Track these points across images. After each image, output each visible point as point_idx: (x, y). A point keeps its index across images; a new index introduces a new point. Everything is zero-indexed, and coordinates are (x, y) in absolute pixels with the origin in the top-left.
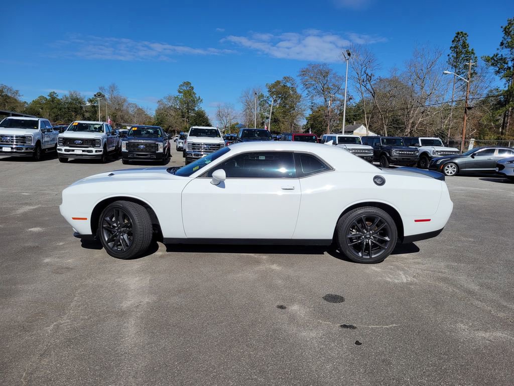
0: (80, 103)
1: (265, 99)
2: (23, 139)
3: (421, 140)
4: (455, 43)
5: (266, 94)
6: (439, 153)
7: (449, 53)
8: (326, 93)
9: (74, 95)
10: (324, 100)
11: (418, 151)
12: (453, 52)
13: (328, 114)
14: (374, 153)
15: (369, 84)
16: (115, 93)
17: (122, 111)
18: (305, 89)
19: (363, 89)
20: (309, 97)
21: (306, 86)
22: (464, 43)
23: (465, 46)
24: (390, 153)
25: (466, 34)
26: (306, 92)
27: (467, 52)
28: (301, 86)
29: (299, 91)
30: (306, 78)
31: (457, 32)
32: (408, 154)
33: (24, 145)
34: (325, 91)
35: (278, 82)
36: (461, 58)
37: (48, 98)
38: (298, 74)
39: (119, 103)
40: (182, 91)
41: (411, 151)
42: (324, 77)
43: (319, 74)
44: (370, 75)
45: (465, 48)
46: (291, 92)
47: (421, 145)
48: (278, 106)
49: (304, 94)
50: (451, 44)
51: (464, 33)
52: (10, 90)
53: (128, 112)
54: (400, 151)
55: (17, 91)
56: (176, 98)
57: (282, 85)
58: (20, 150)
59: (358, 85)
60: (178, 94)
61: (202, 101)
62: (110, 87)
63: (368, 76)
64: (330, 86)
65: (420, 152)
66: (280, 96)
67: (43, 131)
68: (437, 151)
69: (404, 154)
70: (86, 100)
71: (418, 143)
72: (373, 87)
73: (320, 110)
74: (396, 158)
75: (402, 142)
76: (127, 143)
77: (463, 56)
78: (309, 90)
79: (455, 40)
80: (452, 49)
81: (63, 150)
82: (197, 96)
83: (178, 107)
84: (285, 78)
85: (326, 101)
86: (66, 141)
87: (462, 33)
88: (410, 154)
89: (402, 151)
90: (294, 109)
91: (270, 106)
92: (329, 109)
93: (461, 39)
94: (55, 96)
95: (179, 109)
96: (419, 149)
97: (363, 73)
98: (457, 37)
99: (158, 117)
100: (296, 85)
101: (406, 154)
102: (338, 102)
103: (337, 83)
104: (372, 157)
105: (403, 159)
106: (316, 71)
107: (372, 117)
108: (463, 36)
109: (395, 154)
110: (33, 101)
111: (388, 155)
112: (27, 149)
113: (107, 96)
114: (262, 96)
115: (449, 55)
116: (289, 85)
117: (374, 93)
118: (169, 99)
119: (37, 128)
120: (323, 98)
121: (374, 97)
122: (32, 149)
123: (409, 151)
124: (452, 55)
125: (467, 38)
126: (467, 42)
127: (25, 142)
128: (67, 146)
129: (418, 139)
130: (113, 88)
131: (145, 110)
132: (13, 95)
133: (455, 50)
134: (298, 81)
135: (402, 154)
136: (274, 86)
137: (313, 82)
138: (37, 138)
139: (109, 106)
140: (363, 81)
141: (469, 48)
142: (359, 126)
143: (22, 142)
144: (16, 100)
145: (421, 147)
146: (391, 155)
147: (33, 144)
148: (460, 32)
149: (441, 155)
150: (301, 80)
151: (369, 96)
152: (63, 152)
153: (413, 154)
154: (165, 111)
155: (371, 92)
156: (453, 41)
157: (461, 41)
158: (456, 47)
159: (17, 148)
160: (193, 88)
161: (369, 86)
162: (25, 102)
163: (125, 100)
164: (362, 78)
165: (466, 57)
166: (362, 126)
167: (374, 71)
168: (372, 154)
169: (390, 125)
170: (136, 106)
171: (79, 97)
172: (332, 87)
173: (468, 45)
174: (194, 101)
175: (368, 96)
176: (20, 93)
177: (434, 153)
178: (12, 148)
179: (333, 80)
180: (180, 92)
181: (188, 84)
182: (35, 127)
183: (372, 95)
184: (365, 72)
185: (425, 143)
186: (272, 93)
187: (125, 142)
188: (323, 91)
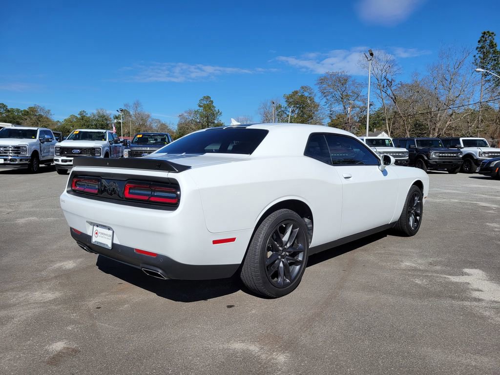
0: (106, 120)
1: (283, 109)
2: (17, 149)
3: (463, 140)
4: (482, 44)
5: (284, 104)
6: (487, 155)
7: (475, 54)
8: (345, 100)
9: (101, 113)
10: (343, 107)
11: (461, 153)
12: (480, 52)
13: (347, 122)
14: (409, 156)
15: (389, 90)
16: (139, 109)
17: (146, 127)
18: (323, 97)
19: (384, 94)
20: (327, 105)
21: (324, 94)
22: (491, 42)
23: (493, 46)
24: (428, 156)
25: (493, 33)
26: (325, 100)
27: (495, 52)
28: (319, 94)
29: (317, 100)
30: (324, 86)
31: (483, 32)
32: (450, 156)
33: (18, 156)
34: (344, 99)
35: (296, 92)
36: (489, 59)
37: (79, 116)
38: (316, 82)
39: (143, 119)
40: (202, 105)
41: (453, 153)
42: (342, 84)
43: (337, 82)
44: (390, 80)
45: (493, 48)
46: (309, 102)
47: (462, 146)
48: (296, 116)
49: (322, 103)
50: (477, 45)
51: (491, 32)
52: (42, 109)
53: (152, 128)
54: (440, 153)
55: (49, 110)
56: (196, 112)
57: (300, 95)
58: (14, 161)
59: (379, 91)
60: (198, 108)
61: (221, 113)
62: (135, 104)
63: (388, 82)
64: (349, 93)
65: (464, 154)
66: (298, 106)
67: (42, 141)
68: (484, 153)
69: (445, 156)
70: (112, 117)
71: (460, 144)
72: (394, 93)
73: (339, 118)
74: (436, 162)
75: (440, 144)
76: (129, 151)
77: (490, 56)
78: (328, 98)
79: (481, 40)
80: (478, 50)
81: (60, 161)
82: (216, 109)
83: (198, 121)
84: (302, 88)
85: (345, 108)
86: (64, 151)
87: (488, 32)
88: (453, 156)
89: (443, 153)
90: (312, 118)
91: (288, 116)
92: (348, 116)
93: (487, 39)
94: (84, 114)
95: (200, 122)
96: (461, 150)
97: (382, 79)
98: (483, 37)
99: (180, 131)
100: (313, 94)
101: (448, 156)
102: (358, 109)
103: (356, 90)
104: (406, 161)
105: (444, 162)
106: (334, 78)
107: (394, 123)
108: (490, 36)
109: (434, 156)
110: (65, 120)
111: (426, 158)
112: (21, 160)
113: (131, 113)
114: (280, 107)
115: (475, 56)
116: (306, 94)
117: (395, 98)
118: (190, 113)
119: (35, 138)
120: (342, 106)
121: (395, 103)
122: (27, 160)
123: (451, 153)
124: (479, 55)
125: (494, 37)
126: (495, 41)
127: (19, 153)
128: (64, 156)
129: (459, 140)
130: (137, 105)
131: (167, 125)
132: (45, 114)
133: (482, 50)
134: (316, 90)
135: (442, 156)
136: (291, 96)
137: (332, 90)
138: (33, 148)
139: (133, 122)
140: (383, 87)
141: (497, 48)
142: (381, 133)
143: (15, 153)
144: (48, 119)
145: (463, 148)
146: (429, 159)
147: (28, 155)
148: (486, 31)
149: (489, 157)
150: (319, 88)
151: (390, 102)
152: (60, 163)
153: (455, 156)
154: (186, 125)
155: (392, 98)
156: (479, 42)
157: (488, 41)
158: (482, 47)
159: (11, 160)
160: (212, 102)
161: (389, 92)
162: (58, 121)
163: (149, 116)
164: (382, 84)
165: (494, 57)
166: (383, 133)
167: (394, 76)
168: (408, 158)
169: (413, 131)
170: (160, 122)
171: (105, 114)
172: (351, 94)
173: (495, 44)
174: (214, 115)
175: (388, 102)
176: (52, 112)
177: (480, 154)
178: (5, 160)
179: (352, 87)
180: (200, 106)
181: (208, 98)
182: (33, 137)
183: (394, 101)
184: (385, 78)
185: (468, 144)
186: (290, 103)
187: (127, 150)
188: (342, 98)
